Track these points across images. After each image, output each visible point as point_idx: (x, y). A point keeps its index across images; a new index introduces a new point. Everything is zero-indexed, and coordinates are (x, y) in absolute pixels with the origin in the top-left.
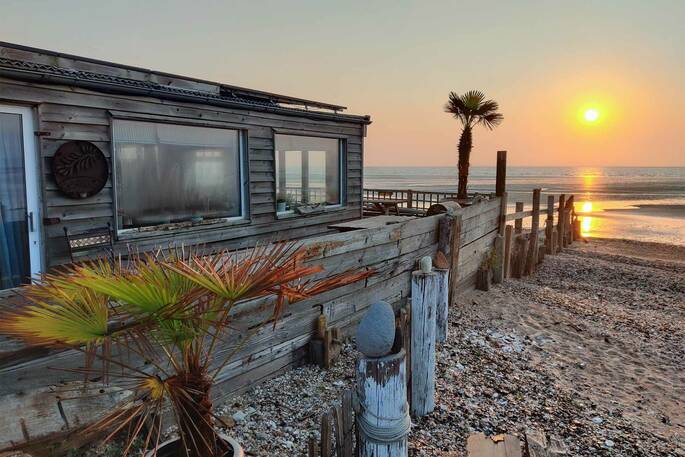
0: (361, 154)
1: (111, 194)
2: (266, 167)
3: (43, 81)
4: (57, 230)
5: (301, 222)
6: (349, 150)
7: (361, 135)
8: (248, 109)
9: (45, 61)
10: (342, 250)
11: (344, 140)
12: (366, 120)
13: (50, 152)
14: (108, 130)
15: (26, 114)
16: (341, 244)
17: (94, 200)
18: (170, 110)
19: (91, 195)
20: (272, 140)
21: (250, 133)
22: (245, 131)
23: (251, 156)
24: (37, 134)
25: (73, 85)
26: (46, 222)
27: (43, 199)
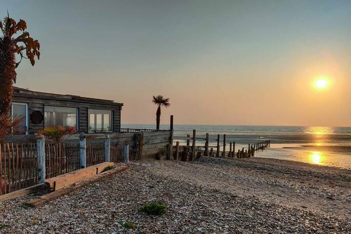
0: (120, 115)
1: (43, 123)
2: (85, 118)
3: (31, 98)
4: (31, 131)
5: (95, 134)
6: (115, 114)
7: (120, 109)
8: (80, 102)
9: (31, 93)
10: (99, 137)
11: (113, 111)
12: (122, 105)
13: (31, 113)
14: (43, 108)
15: (27, 105)
16: (98, 136)
17: (40, 124)
18: (58, 103)
19: (39, 123)
20: (87, 111)
21: (80, 109)
22: (79, 108)
23: (80, 115)
24: (29, 109)
25: (37, 98)
26: (30, 129)
27: (29, 124)
